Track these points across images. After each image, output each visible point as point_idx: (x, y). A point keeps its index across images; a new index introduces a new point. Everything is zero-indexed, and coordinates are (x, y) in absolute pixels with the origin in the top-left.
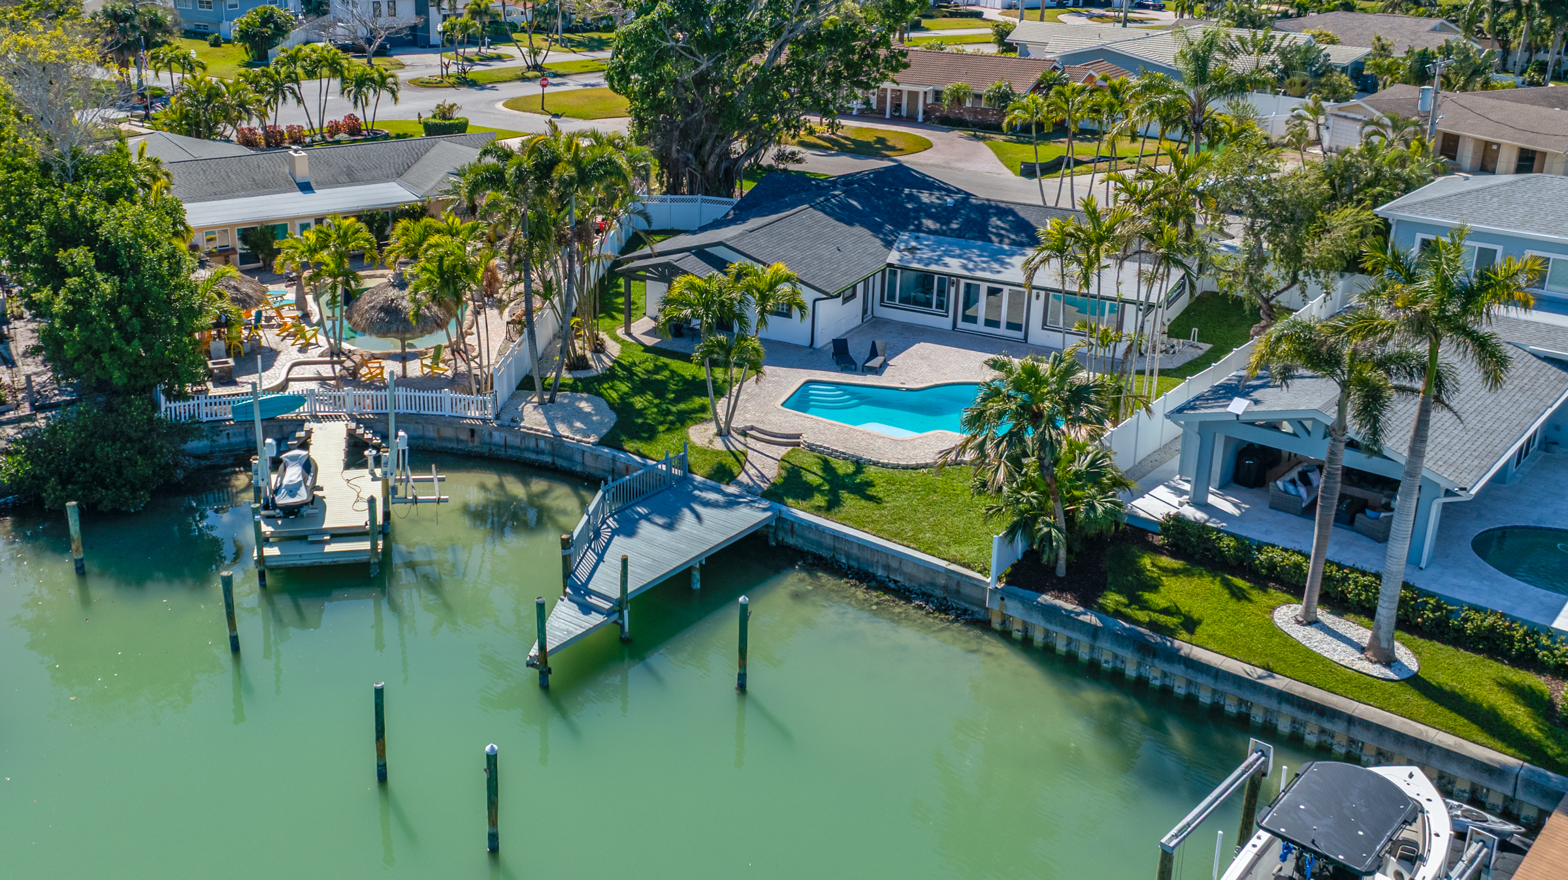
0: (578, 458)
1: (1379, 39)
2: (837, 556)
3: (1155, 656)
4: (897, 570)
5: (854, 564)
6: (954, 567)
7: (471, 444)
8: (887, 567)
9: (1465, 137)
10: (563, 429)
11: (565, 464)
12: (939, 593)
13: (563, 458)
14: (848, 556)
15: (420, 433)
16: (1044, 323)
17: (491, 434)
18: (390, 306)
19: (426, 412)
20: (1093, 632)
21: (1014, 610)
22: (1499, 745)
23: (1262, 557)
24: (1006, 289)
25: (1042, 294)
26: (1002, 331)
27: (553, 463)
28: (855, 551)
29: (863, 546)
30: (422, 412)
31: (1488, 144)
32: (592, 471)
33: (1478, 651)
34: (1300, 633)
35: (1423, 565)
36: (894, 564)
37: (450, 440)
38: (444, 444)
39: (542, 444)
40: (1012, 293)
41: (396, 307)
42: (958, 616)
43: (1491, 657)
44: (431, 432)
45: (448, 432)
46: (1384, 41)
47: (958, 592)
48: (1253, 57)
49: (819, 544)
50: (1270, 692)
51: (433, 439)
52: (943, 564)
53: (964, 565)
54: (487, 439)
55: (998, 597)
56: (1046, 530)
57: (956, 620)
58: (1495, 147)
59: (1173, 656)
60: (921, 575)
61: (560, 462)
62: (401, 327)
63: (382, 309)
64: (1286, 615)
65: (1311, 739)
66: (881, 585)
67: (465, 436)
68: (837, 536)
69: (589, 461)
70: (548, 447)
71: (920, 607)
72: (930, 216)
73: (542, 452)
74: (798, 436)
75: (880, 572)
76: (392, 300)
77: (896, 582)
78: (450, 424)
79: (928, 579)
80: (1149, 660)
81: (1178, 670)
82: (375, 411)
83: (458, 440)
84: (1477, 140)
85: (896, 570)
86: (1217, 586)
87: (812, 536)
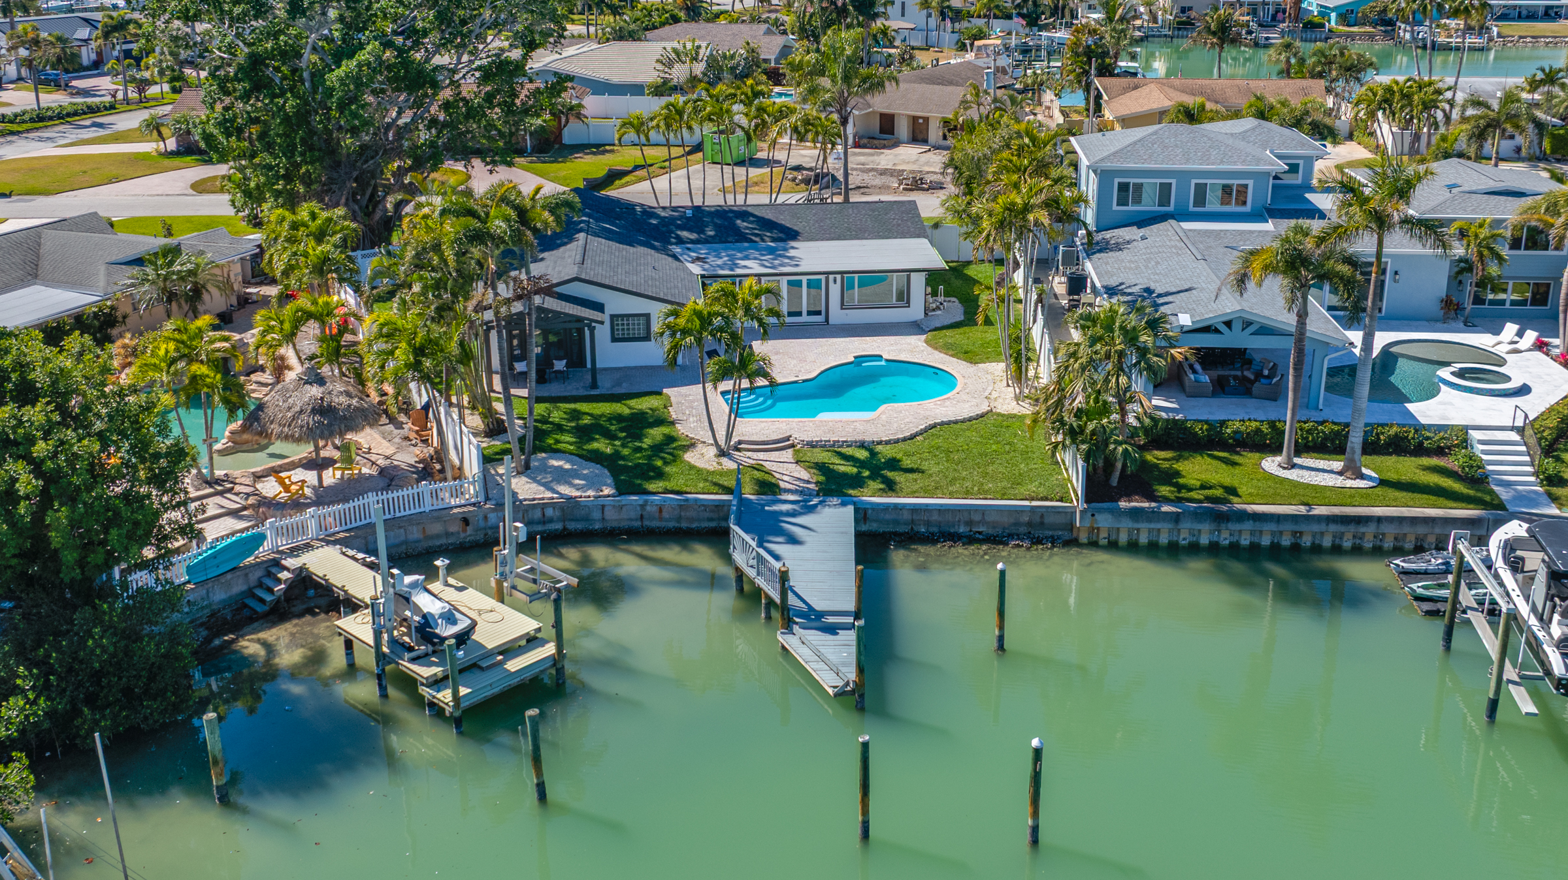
0: (596, 515)
1: (748, 44)
2: (915, 529)
3: (1228, 520)
4: (983, 522)
5: (935, 530)
6: (1035, 503)
7: (462, 535)
8: (970, 523)
9: (899, 114)
10: (566, 490)
11: (580, 526)
12: (1023, 530)
13: (577, 520)
14: (928, 523)
15: (403, 538)
16: (842, 304)
17: (486, 518)
18: (321, 406)
19: (403, 513)
20: (1176, 518)
21: (1104, 521)
22: (1464, 505)
23: (1228, 431)
24: (804, 279)
25: (839, 277)
26: (805, 318)
27: (565, 529)
28: (935, 517)
29: (942, 510)
30: (398, 515)
31: (915, 119)
32: (615, 524)
33: (1390, 454)
34: (1293, 475)
35: (1321, 407)
36: (977, 517)
37: (438, 536)
38: (430, 543)
39: (549, 512)
40: (809, 283)
41: (330, 406)
42: (1053, 543)
43: (1399, 455)
44: (415, 534)
45: (436, 528)
46: (752, 45)
47: (1042, 523)
48: (687, 65)
49: (896, 522)
50: (1319, 519)
51: (418, 541)
52: (1026, 503)
53: (1042, 499)
54: (482, 524)
55: (1089, 514)
56: (1120, 449)
57: (1053, 546)
58: (921, 121)
59: (1243, 516)
60: (1006, 520)
61: (572, 526)
62: (343, 426)
63: (314, 411)
64: (1271, 464)
65: (1347, 544)
66: (970, 540)
67: (454, 528)
68: (915, 509)
69: (610, 514)
70: (558, 513)
71: (1018, 546)
72: (682, 228)
73: (551, 521)
74: (788, 439)
75: (962, 529)
76: (322, 399)
77: (980, 533)
78: (438, 519)
79: (1012, 521)
80: (1223, 526)
81: (1248, 525)
82: (344, 528)
83: (448, 534)
84: (909, 116)
85: (979, 522)
86: (1209, 460)
87: (888, 517)
